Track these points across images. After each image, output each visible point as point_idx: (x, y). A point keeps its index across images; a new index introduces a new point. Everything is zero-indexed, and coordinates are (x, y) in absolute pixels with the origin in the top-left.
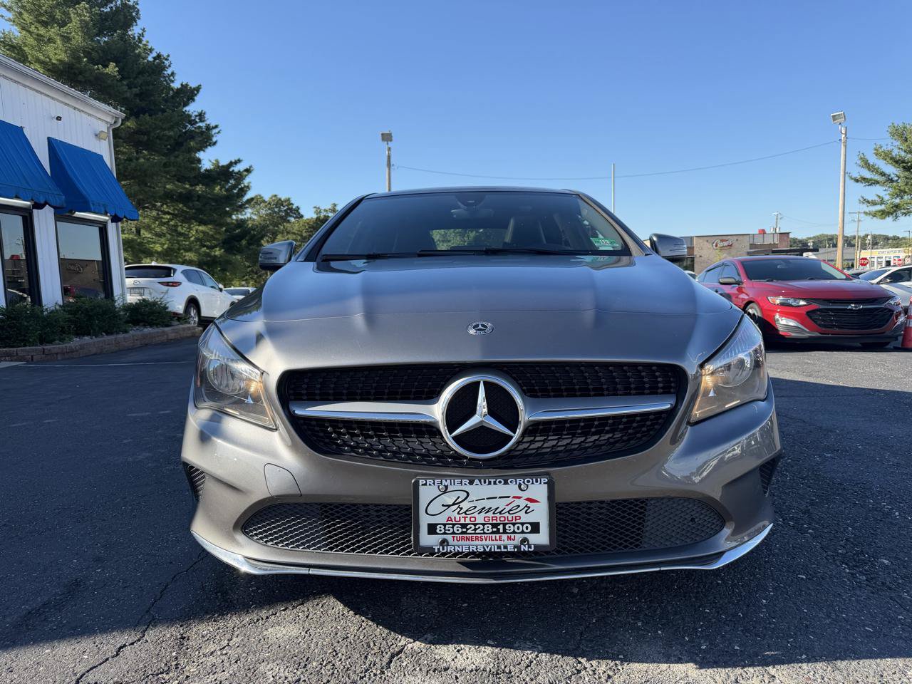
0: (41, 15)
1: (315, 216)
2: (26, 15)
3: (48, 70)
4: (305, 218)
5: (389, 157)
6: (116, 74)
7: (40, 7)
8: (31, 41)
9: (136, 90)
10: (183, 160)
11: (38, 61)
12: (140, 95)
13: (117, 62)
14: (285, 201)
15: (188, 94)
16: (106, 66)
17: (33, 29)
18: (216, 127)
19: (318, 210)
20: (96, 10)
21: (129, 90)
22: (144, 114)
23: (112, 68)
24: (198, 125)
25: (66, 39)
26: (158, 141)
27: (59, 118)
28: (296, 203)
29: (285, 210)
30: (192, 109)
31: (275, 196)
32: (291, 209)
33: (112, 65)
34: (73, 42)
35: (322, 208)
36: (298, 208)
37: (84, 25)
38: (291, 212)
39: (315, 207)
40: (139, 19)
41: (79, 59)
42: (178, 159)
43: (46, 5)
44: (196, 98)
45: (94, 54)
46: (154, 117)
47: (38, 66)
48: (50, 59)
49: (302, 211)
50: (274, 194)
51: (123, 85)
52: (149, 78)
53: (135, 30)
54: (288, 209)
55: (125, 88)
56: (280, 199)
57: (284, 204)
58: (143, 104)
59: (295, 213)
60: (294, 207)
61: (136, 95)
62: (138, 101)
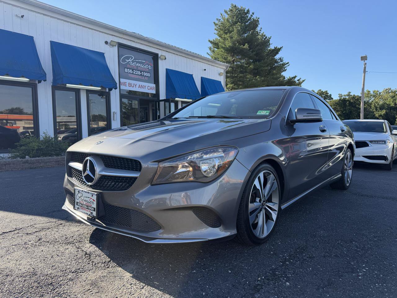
0: (226, 30)
1: (339, 98)
2: (221, 32)
3: (225, 50)
4: (334, 99)
5: (365, 68)
6: (247, 48)
7: (225, 27)
8: (222, 40)
9: (254, 53)
10: (270, 79)
11: (222, 47)
12: (257, 55)
13: (248, 43)
14: (325, 92)
15: (277, 51)
16: (244, 45)
17: (223, 36)
18: (288, 63)
19: (341, 96)
20: (243, 25)
21: (252, 53)
22: (257, 62)
23: (246, 46)
24: (280, 63)
25: (231, 38)
26: (261, 72)
27: (205, 70)
28: (330, 93)
29: (324, 96)
30: (277, 57)
31: (320, 90)
32: (327, 96)
33: (246, 44)
34: (234, 38)
35: (343, 94)
36: (331, 95)
37: (238, 31)
38: (327, 97)
39: (339, 94)
40: (259, 24)
41: (235, 44)
42: (268, 79)
43: (227, 26)
44: (279, 52)
45: (241, 42)
46: (260, 62)
47: (222, 49)
48: (226, 46)
49: (332, 97)
50: (319, 89)
51: (250, 51)
52: (260, 47)
53: (258, 29)
54: (326, 96)
55: (250, 53)
56: (322, 92)
57: (324, 93)
58: (257, 58)
59: (329, 98)
60: (329, 95)
61: (254, 55)
62: (255, 57)
